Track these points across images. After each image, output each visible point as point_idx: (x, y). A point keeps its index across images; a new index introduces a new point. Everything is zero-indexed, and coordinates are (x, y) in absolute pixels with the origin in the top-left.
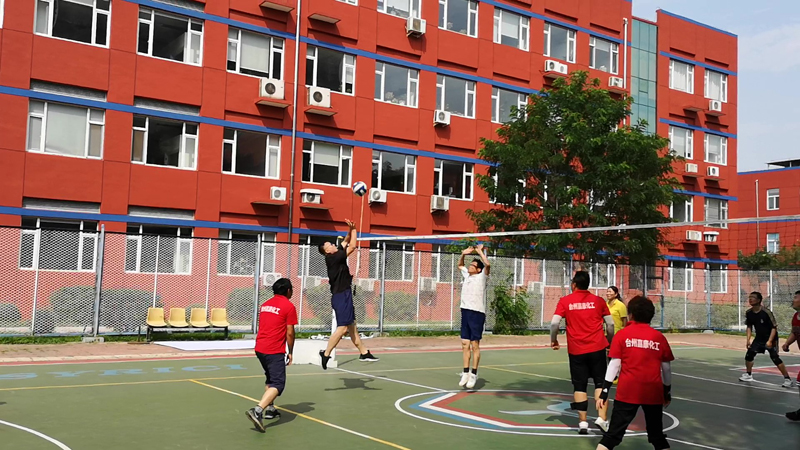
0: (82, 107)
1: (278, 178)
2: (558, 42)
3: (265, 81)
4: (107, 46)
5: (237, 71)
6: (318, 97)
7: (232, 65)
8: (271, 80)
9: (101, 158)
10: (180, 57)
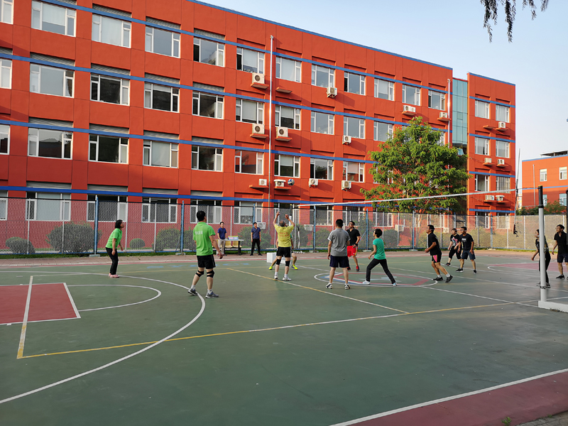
0: (168, 143)
1: (263, 174)
2: (411, 95)
3: (254, 125)
4: (178, 112)
5: (241, 121)
6: (282, 132)
7: (238, 118)
8: (258, 125)
9: (177, 167)
10: (213, 115)
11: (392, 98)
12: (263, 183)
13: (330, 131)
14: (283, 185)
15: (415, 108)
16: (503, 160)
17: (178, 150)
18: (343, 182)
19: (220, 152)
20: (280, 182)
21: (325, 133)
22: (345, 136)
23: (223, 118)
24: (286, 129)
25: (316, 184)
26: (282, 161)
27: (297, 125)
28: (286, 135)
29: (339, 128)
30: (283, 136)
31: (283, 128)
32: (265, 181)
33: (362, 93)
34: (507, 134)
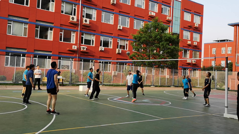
0: (22, 22)
1: (74, 43)
2: (153, 6)
3: (71, 16)
4: (29, 6)
5: (64, 14)
6: (86, 21)
7: (62, 12)
8: (73, 16)
9: (27, 37)
10: (48, 9)
11: (143, 7)
12: (75, 48)
13: (112, 22)
14: (85, 49)
15: (155, 13)
16: (196, 43)
17: (27, 27)
18: (117, 49)
19: (51, 30)
20: (84, 47)
21: (109, 23)
22: (119, 26)
23: (54, 11)
24: (88, 20)
25: (103, 50)
26: (85, 37)
27: (94, 18)
28: (88, 23)
29: (116, 21)
30: (87, 23)
31: (86, 19)
32: (76, 47)
33: (129, 3)
34: (198, 30)
